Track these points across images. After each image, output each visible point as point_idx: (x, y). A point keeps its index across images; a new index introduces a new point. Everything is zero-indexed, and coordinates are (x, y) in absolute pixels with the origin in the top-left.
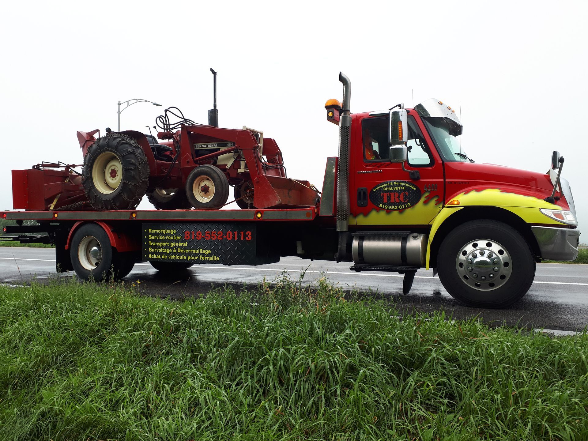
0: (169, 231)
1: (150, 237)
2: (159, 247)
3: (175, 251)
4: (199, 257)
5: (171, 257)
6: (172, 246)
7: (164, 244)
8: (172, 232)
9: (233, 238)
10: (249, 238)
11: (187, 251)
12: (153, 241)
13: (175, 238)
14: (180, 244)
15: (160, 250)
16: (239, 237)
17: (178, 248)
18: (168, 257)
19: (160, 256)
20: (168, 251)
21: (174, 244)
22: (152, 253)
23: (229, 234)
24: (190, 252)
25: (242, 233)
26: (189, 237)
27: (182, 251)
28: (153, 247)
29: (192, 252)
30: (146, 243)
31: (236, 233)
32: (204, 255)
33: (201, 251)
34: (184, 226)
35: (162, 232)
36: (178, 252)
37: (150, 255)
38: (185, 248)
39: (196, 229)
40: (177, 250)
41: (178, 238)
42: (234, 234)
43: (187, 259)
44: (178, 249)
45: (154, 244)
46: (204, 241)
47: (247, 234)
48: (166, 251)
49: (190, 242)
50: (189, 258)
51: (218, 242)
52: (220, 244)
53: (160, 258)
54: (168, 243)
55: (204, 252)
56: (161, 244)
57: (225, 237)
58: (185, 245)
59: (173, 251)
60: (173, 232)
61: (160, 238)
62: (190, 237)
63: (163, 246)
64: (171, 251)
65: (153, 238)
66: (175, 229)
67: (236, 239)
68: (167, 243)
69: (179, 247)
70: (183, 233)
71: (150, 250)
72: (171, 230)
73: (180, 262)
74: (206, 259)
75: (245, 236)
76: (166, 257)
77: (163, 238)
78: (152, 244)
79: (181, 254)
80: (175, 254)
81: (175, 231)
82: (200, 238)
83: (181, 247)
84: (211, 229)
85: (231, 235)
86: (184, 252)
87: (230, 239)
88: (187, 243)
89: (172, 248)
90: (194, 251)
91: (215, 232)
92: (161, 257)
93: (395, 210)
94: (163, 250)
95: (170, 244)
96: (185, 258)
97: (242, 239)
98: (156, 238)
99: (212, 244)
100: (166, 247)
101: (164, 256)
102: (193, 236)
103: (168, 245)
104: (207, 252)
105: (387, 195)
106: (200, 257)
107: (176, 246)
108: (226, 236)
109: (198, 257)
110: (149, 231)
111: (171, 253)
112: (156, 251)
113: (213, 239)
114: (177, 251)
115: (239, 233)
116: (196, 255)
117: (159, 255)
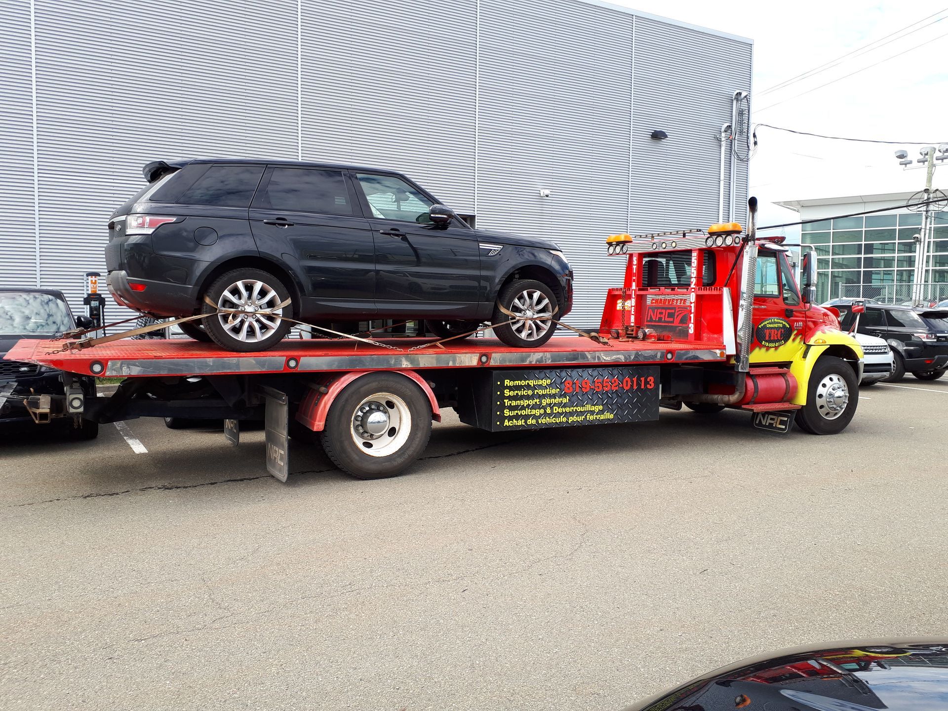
0: (540, 382)
1: (507, 393)
2: (523, 408)
3: (548, 411)
5: (543, 421)
6: (544, 403)
7: (531, 402)
9: (632, 386)
10: (651, 386)
11: (568, 410)
12: (510, 398)
13: (549, 391)
14: (557, 400)
15: (524, 412)
16: (639, 384)
17: (553, 406)
18: (537, 422)
19: (523, 421)
21: (548, 401)
22: (510, 418)
23: (627, 381)
24: (573, 410)
25: (643, 379)
26: (571, 388)
27: (560, 410)
28: (511, 408)
29: (576, 410)
30: (498, 403)
31: (635, 379)
32: (592, 413)
33: (589, 407)
34: (564, 374)
35: (528, 383)
36: (554, 412)
37: (506, 421)
39: (582, 377)
40: (552, 408)
41: (554, 391)
42: (632, 382)
44: (554, 408)
45: (514, 403)
46: (593, 394)
47: (648, 380)
48: (534, 412)
49: (573, 396)
50: (571, 419)
51: (613, 393)
52: (615, 396)
53: (523, 424)
54: (538, 400)
55: (593, 408)
56: (525, 403)
57: (621, 386)
58: (565, 400)
59: (545, 411)
60: (545, 383)
61: (524, 393)
62: (573, 389)
63: (529, 405)
64: (542, 411)
65: (512, 393)
66: (549, 378)
67: (635, 387)
68: (536, 401)
69: (555, 404)
70: (561, 383)
71: (507, 413)
72: (544, 380)
73: (557, 426)
74: (596, 418)
75: (646, 383)
76: (534, 422)
77: (530, 392)
78: (510, 404)
79: (559, 415)
80: (549, 415)
81: (549, 381)
82: (588, 389)
83: (559, 405)
86: (564, 411)
87: (628, 388)
88: (568, 397)
90: (579, 409)
91: (608, 380)
92: (526, 422)
93: (773, 347)
94: (529, 410)
95: (540, 402)
97: (643, 387)
98: (517, 394)
99: (605, 396)
101: (530, 420)
102: (577, 387)
103: (538, 403)
106: (588, 417)
107: (551, 404)
108: (622, 384)
109: (584, 417)
110: (506, 383)
111: (542, 414)
112: (517, 414)
113: (606, 389)
115: (639, 380)
117: (521, 420)
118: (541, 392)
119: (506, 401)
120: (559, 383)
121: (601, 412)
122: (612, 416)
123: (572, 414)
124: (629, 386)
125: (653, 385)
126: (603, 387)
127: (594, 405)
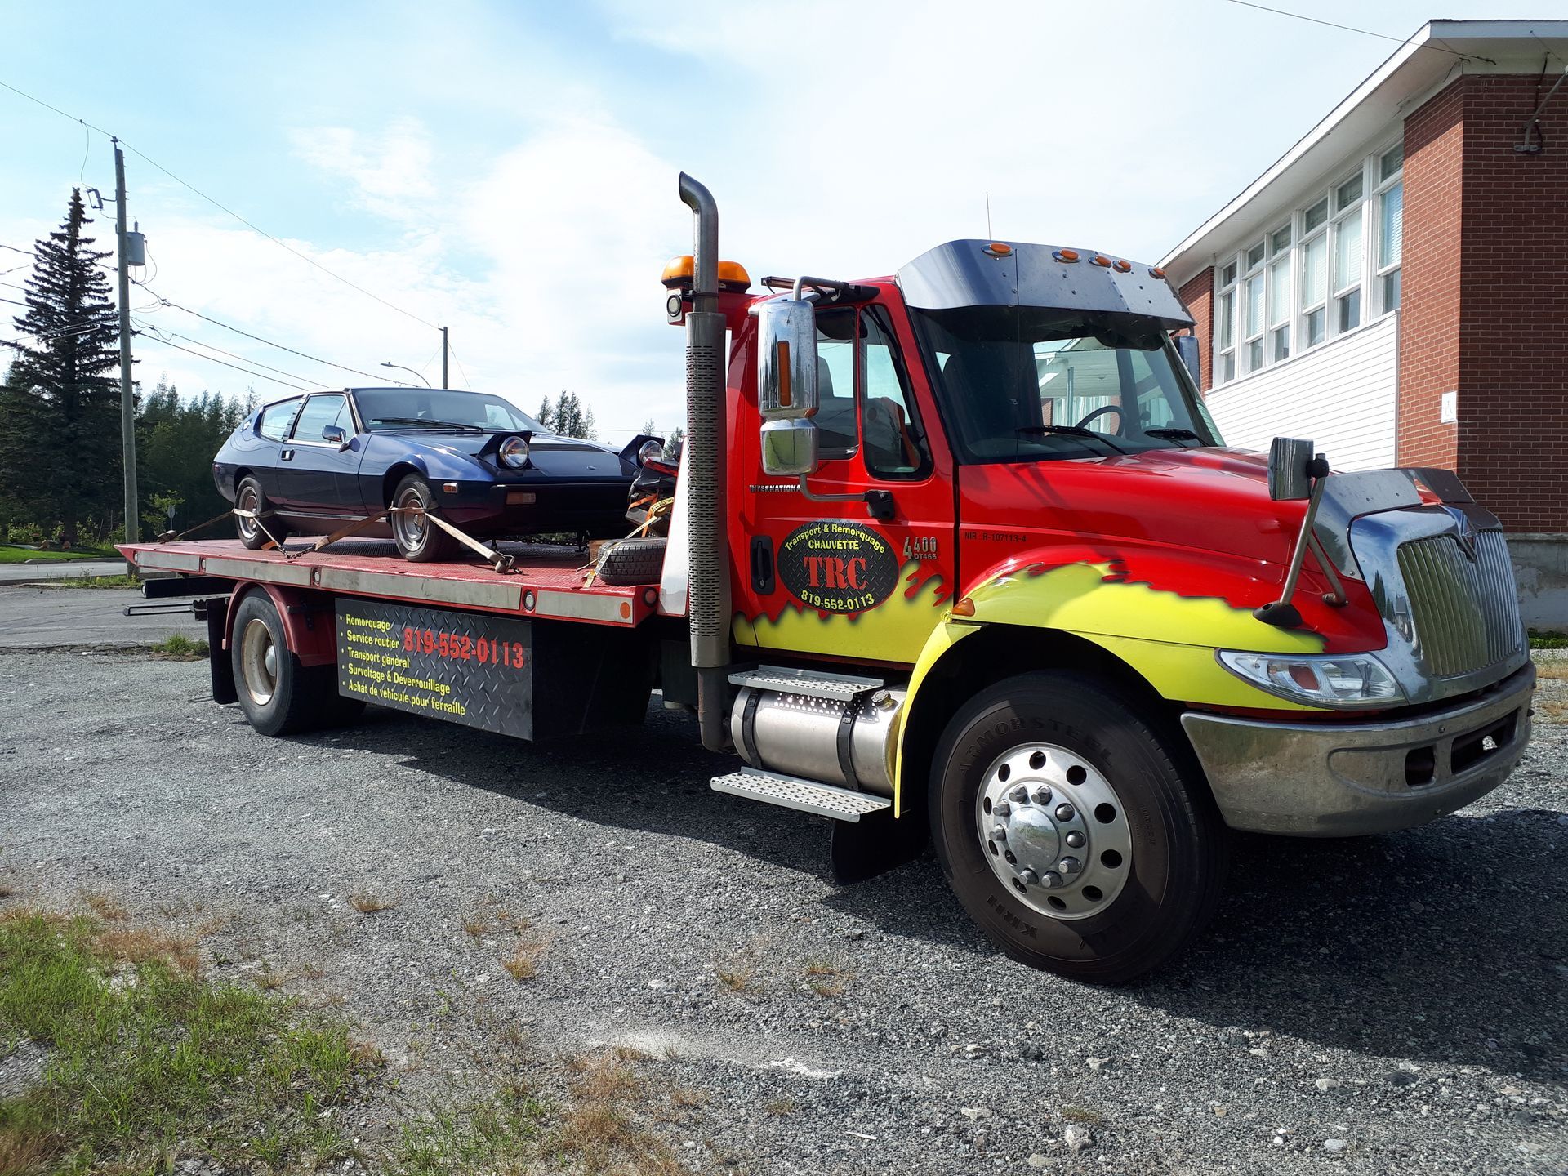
4: (430, 700)
8: (384, 626)
9: (490, 655)
11: (409, 682)
14: (397, 661)
20: (379, 676)
32: (437, 695)
33: (431, 685)
36: (396, 682)
38: (406, 673)
41: (394, 644)
42: (490, 648)
43: (410, 704)
57: (474, 652)
67: (495, 661)
75: (512, 655)
79: (400, 688)
83: (399, 669)
84: (449, 626)
85: (486, 650)
89: (384, 670)
90: (423, 685)
95: (380, 659)
96: (406, 698)
97: (506, 663)
100: (377, 667)
104: (445, 689)
105: (818, 563)
107: (391, 666)
109: (427, 701)
114: (393, 679)
116: (424, 693)
118: (382, 643)
119: (350, 648)
120: (399, 630)
121: (448, 699)
122: (462, 711)
123: (413, 691)
124: (486, 654)
125: (521, 663)
126: (450, 649)
127: (440, 683)
